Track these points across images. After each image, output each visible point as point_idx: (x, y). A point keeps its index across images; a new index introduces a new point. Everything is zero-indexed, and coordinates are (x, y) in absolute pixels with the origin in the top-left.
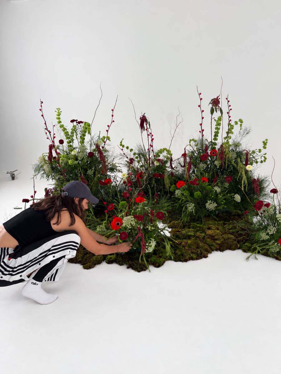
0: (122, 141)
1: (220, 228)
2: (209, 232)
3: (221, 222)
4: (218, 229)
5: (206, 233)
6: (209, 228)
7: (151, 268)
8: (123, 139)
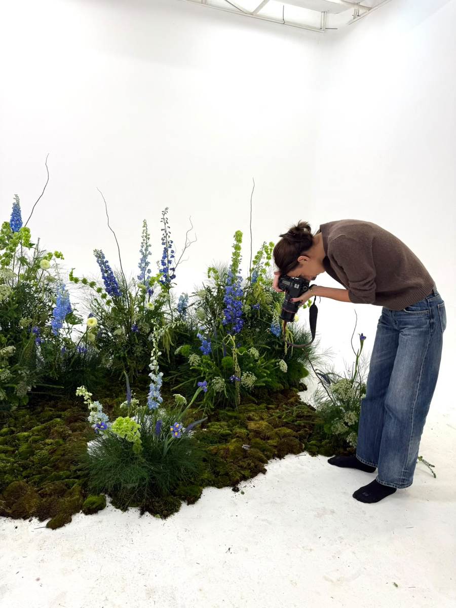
0: (72, 273)
1: (265, 416)
2: (252, 425)
3: (263, 406)
4: (262, 419)
5: (249, 428)
6: (250, 419)
7: (184, 505)
8: (73, 269)
